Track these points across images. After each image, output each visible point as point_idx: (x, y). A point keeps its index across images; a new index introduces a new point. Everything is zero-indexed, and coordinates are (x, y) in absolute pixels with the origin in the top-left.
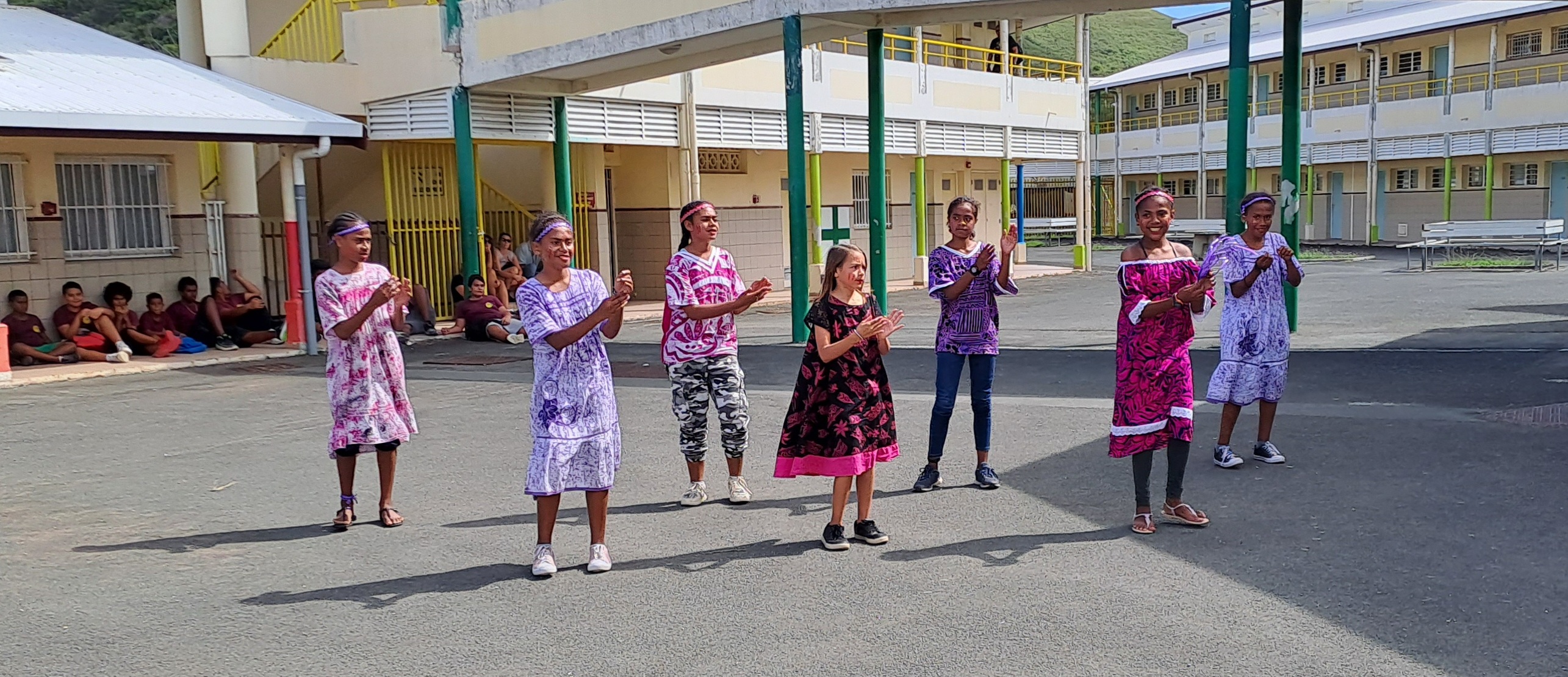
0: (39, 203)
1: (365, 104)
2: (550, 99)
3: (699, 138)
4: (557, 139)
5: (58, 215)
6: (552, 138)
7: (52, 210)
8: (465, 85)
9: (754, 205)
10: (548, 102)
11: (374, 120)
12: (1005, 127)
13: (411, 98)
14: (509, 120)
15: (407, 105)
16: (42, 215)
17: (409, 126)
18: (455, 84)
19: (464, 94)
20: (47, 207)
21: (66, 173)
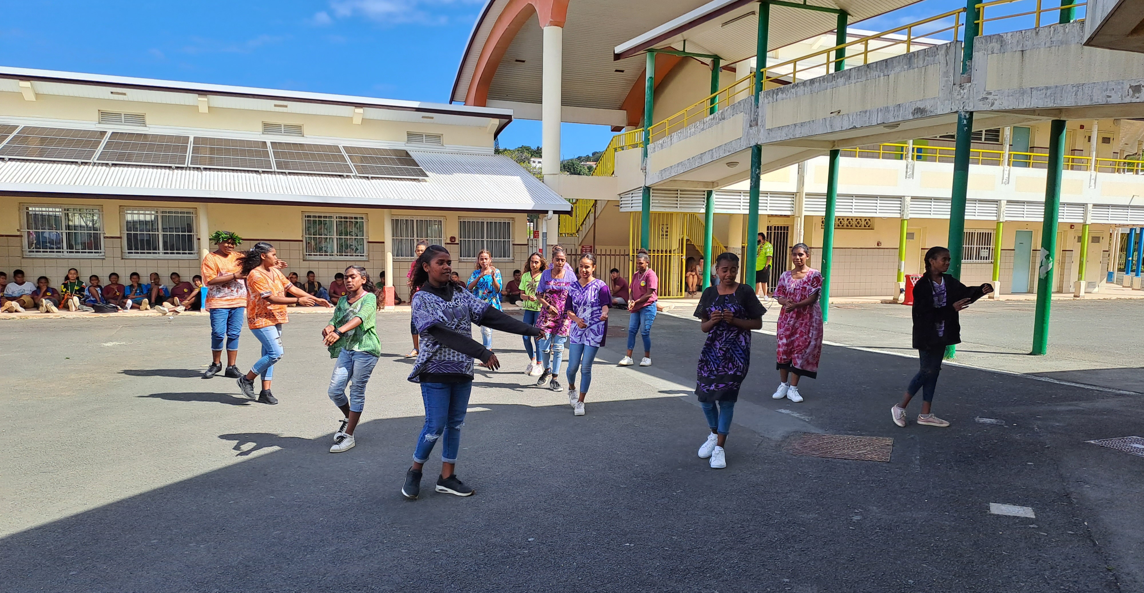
0: (449, 237)
1: (620, 195)
2: (704, 191)
3: (805, 211)
4: (706, 212)
5: (457, 242)
6: (703, 211)
7: (453, 240)
8: (646, 186)
9: (878, 247)
10: (703, 193)
11: (622, 203)
12: (1087, 204)
13: (631, 192)
14: (676, 202)
15: (631, 195)
16: (450, 242)
17: (630, 205)
18: (643, 185)
19: (647, 190)
20: (453, 239)
21: (463, 225)
